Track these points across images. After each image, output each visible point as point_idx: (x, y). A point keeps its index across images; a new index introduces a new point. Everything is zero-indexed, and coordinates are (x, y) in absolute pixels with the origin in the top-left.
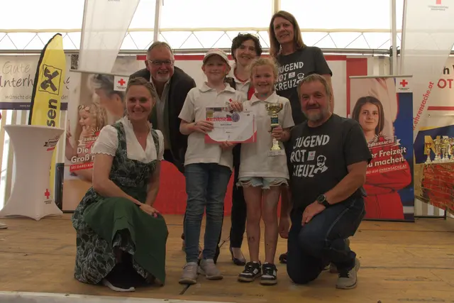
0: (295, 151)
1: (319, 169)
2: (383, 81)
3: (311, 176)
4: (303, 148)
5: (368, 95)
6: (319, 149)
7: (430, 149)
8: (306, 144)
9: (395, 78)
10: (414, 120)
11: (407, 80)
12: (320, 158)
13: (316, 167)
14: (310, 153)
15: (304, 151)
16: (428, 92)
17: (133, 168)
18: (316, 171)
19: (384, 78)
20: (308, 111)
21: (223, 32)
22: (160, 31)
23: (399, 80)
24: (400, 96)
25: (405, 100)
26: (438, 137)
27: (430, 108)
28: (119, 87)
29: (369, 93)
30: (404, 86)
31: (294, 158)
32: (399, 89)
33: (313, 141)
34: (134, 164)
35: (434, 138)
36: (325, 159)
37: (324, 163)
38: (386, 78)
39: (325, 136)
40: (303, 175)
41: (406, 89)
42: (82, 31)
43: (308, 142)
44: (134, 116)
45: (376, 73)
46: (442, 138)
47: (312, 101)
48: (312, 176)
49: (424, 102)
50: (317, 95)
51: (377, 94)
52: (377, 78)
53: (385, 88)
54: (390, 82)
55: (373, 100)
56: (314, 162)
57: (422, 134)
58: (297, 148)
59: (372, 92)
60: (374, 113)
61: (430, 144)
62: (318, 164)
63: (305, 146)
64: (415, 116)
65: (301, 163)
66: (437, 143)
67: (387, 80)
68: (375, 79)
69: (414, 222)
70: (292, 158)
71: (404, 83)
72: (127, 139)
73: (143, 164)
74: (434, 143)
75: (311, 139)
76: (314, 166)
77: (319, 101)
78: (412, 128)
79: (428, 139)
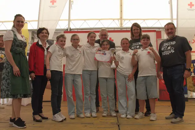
0: (163, 47)
3: (168, 54)
13: (170, 51)
18: (170, 52)
21: (99, 21)
22: (71, 21)
31: (163, 49)
33: (170, 44)
36: (174, 48)
40: (166, 54)
42: (38, 21)
58: (164, 46)
63: (167, 45)
65: (165, 51)
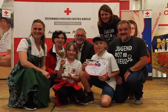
1: (129, 60)
2: (137, 12)
4: (120, 51)
5: (130, 20)
6: (128, 52)
7: (160, 45)
8: (122, 50)
9: (143, 11)
10: (152, 31)
11: (149, 12)
12: (129, 56)
14: (124, 54)
15: (121, 53)
16: (159, 18)
17: (33, 59)
19: (137, 11)
20: (122, 36)
23: (145, 12)
24: (145, 20)
25: (148, 22)
26: (164, 39)
27: (160, 25)
28: (5, 15)
29: (130, 18)
30: (147, 15)
31: (117, 55)
32: (145, 16)
34: (34, 57)
35: (162, 40)
36: (131, 56)
37: (131, 58)
38: (139, 11)
39: (130, 46)
40: (123, 63)
41: (148, 16)
43: (123, 49)
44: (35, 36)
45: (134, 9)
46: (166, 40)
47: (123, 32)
48: (127, 63)
49: (157, 22)
50: (125, 29)
51: (134, 19)
52: (134, 11)
53: (138, 16)
54: (140, 13)
55: (132, 22)
56: (127, 58)
57: (156, 38)
59: (131, 18)
60: (133, 28)
61: (160, 43)
62: (129, 58)
63: (122, 51)
64: (152, 29)
66: (163, 42)
67: (139, 12)
68: (133, 12)
69: (152, 80)
70: (116, 55)
71: (147, 13)
72: (32, 46)
73: (38, 57)
74: (162, 42)
75: (124, 48)
76: (126, 59)
77: (126, 32)
78: (151, 35)
79: (159, 40)
